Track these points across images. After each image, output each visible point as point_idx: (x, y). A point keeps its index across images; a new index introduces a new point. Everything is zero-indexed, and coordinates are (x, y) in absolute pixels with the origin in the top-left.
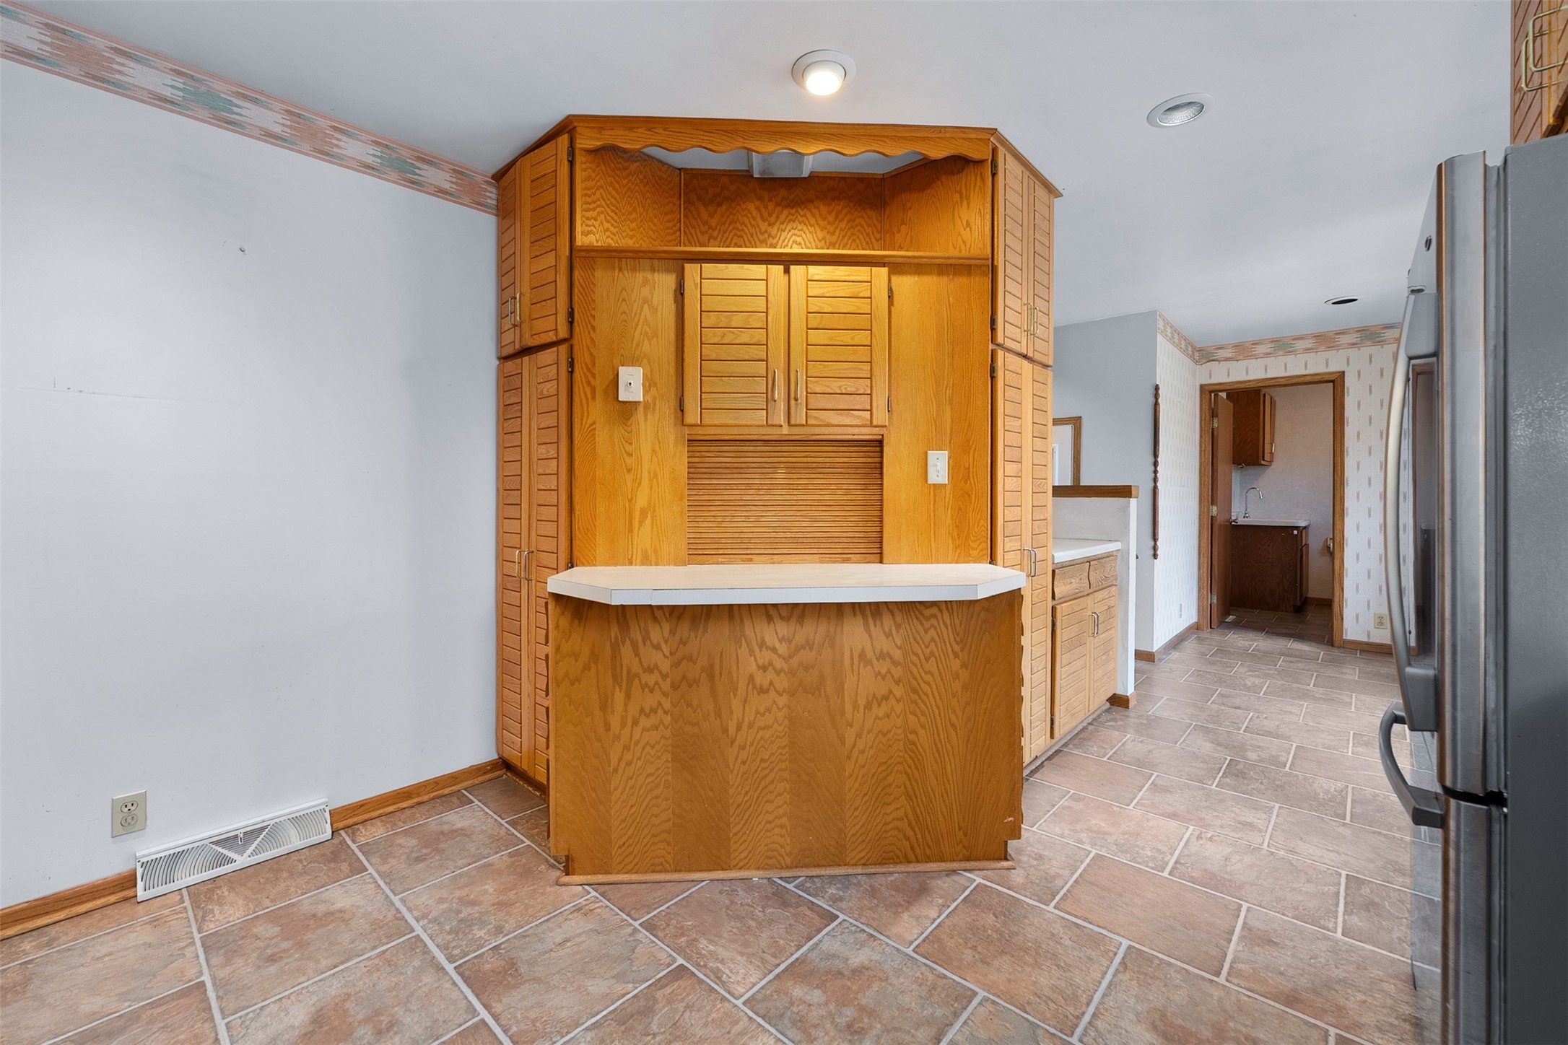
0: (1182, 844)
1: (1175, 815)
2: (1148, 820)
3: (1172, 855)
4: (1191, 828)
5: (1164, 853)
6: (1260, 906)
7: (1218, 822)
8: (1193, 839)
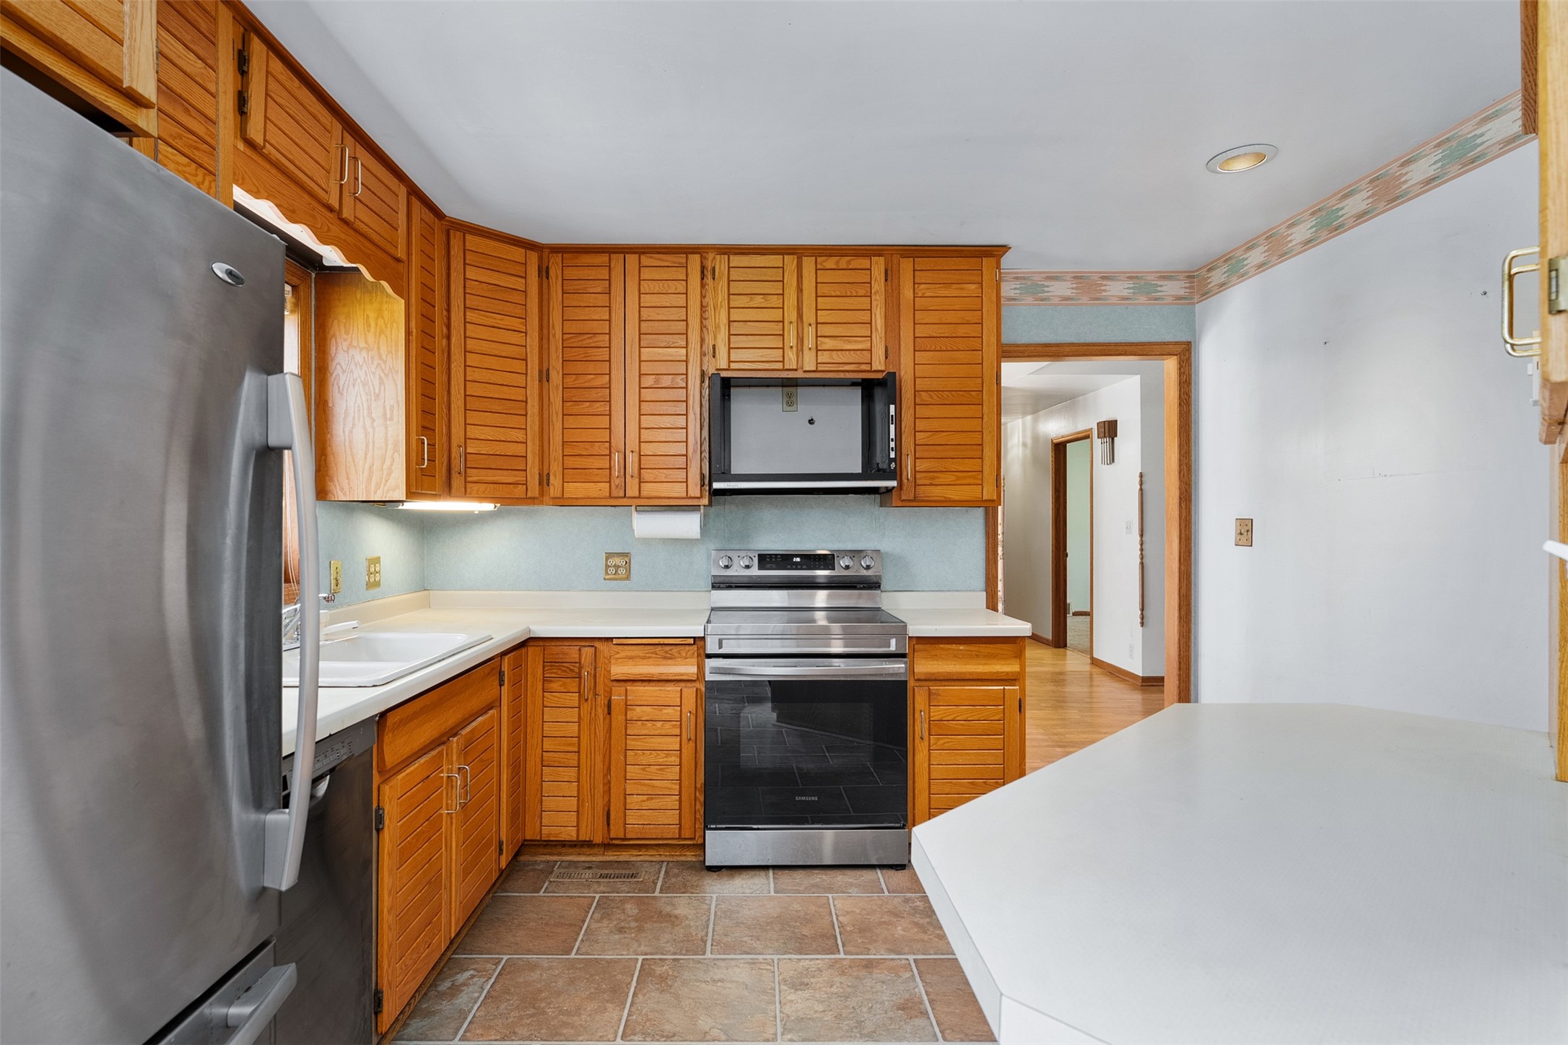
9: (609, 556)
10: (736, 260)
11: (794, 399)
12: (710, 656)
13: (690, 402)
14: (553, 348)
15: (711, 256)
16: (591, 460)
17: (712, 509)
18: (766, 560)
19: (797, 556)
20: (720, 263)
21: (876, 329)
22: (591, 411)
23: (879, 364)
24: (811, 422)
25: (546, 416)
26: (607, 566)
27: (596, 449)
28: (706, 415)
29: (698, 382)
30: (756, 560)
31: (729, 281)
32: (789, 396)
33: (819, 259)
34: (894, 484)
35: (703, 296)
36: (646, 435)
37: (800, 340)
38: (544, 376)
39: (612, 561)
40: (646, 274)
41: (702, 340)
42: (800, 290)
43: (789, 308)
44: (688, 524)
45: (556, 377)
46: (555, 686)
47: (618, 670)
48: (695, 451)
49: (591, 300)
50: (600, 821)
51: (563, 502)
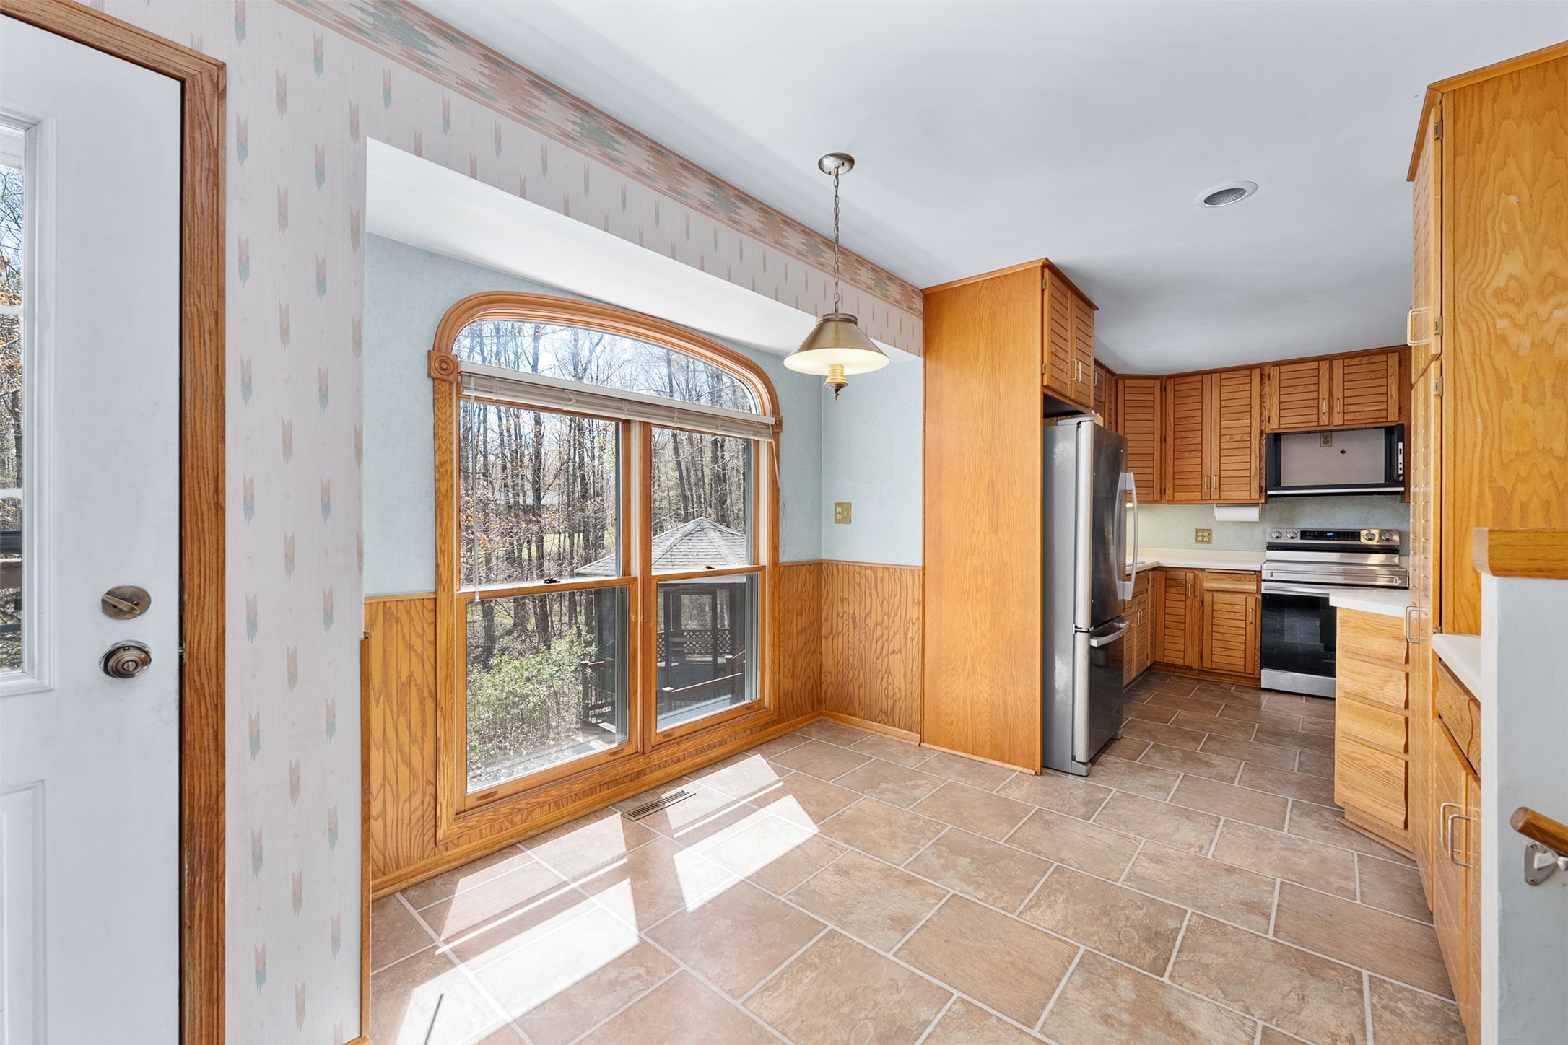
0: (1215, 841)
1: (1228, 870)
2: (1254, 864)
3: (1222, 832)
4: (1209, 856)
5: (1229, 833)
6: (1257, 936)
7: (1184, 863)
8: (1206, 846)
9: (1198, 531)
10: (1284, 369)
11: (1329, 439)
12: (1264, 580)
13: (1253, 448)
14: (1168, 427)
15: (1267, 368)
16: (1190, 480)
17: (1267, 505)
18: (1304, 534)
19: (1330, 532)
20: (1274, 372)
21: (1392, 397)
22: (1190, 456)
23: (1393, 416)
24: (1343, 452)
25: (1164, 460)
26: (1197, 536)
27: (1194, 475)
28: (1264, 454)
29: (1258, 437)
30: (1299, 534)
31: (1279, 380)
32: (1326, 438)
33: (1346, 361)
34: (1402, 489)
35: (1262, 390)
36: (1223, 467)
37: (1331, 408)
38: (1163, 440)
39: (1200, 534)
40: (1224, 382)
41: (1261, 414)
42: (1331, 379)
43: (1322, 390)
44: (1252, 514)
45: (1170, 440)
46: (1172, 590)
47: (1207, 585)
48: (1255, 474)
49: (1192, 399)
50: (1197, 658)
51: (1172, 502)
